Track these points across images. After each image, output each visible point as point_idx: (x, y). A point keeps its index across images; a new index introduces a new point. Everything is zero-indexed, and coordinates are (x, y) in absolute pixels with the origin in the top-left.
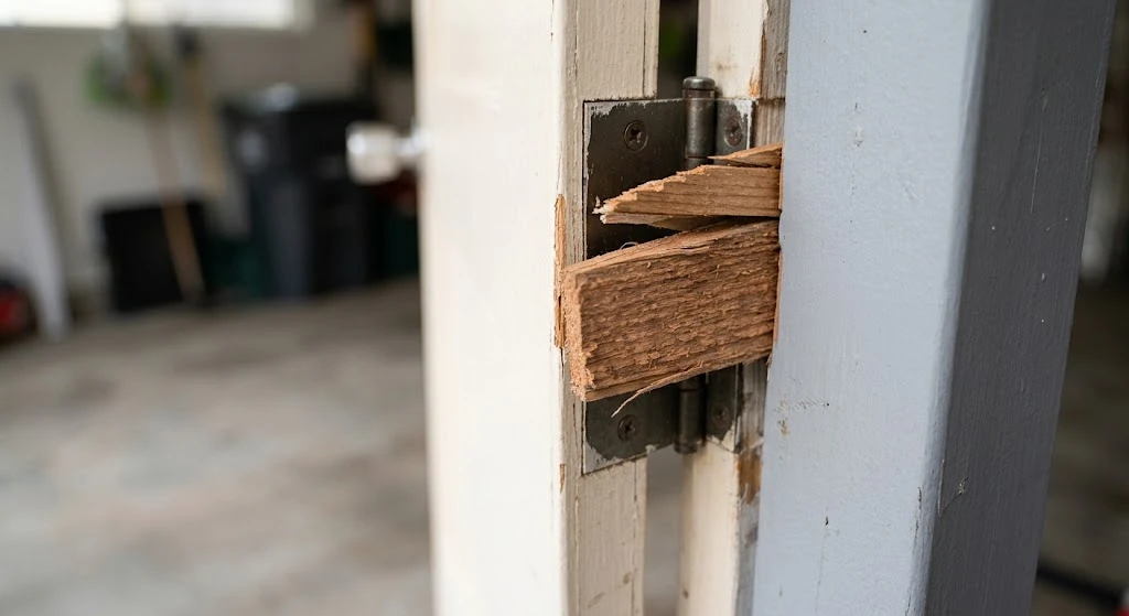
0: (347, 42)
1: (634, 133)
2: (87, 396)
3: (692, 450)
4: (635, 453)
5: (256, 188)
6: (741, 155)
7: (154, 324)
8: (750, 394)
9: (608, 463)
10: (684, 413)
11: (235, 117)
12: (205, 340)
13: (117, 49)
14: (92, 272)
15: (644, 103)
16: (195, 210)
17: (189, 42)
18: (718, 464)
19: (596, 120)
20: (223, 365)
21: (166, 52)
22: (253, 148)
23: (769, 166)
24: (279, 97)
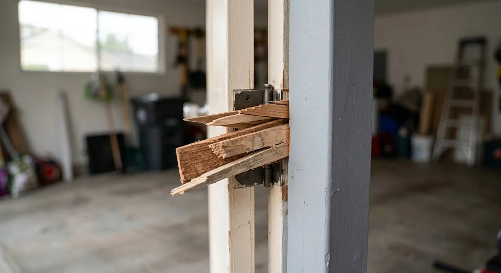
0: (178, 77)
1: (247, 99)
2: (79, 202)
3: (269, 186)
4: (250, 184)
5: (143, 130)
6: (278, 102)
7: (103, 178)
8: (285, 169)
9: (242, 186)
10: (267, 174)
11: (136, 104)
12: (124, 184)
13: (95, 80)
14: (83, 159)
15: (250, 91)
16: (121, 137)
17: (121, 77)
18: (277, 190)
19: (237, 95)
20: (128, 193)
21: (113, 81)
22: (142, 115)
23: (286, 105)
24: (153, 97)
